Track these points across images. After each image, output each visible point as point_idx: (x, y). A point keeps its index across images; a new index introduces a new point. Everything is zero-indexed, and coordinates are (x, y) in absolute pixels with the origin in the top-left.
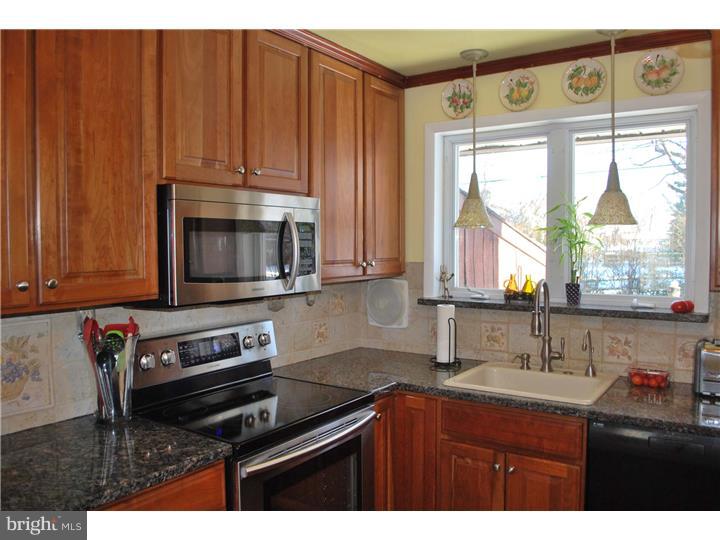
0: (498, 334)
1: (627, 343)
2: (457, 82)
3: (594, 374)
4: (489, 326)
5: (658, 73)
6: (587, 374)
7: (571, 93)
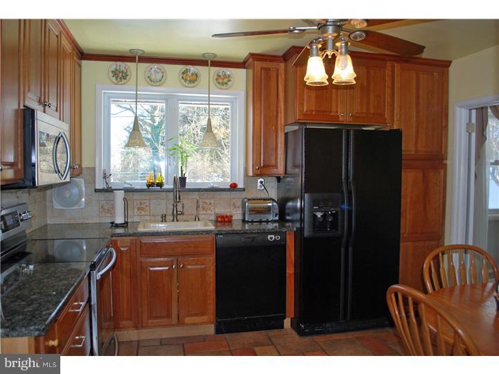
0: (144, 206)
1: (210, 204)
2: (119, 63)
3: (199, 220)
4: (138, 202)
5: (223, 79)
6: (195, 220)
7: (183, 81)
